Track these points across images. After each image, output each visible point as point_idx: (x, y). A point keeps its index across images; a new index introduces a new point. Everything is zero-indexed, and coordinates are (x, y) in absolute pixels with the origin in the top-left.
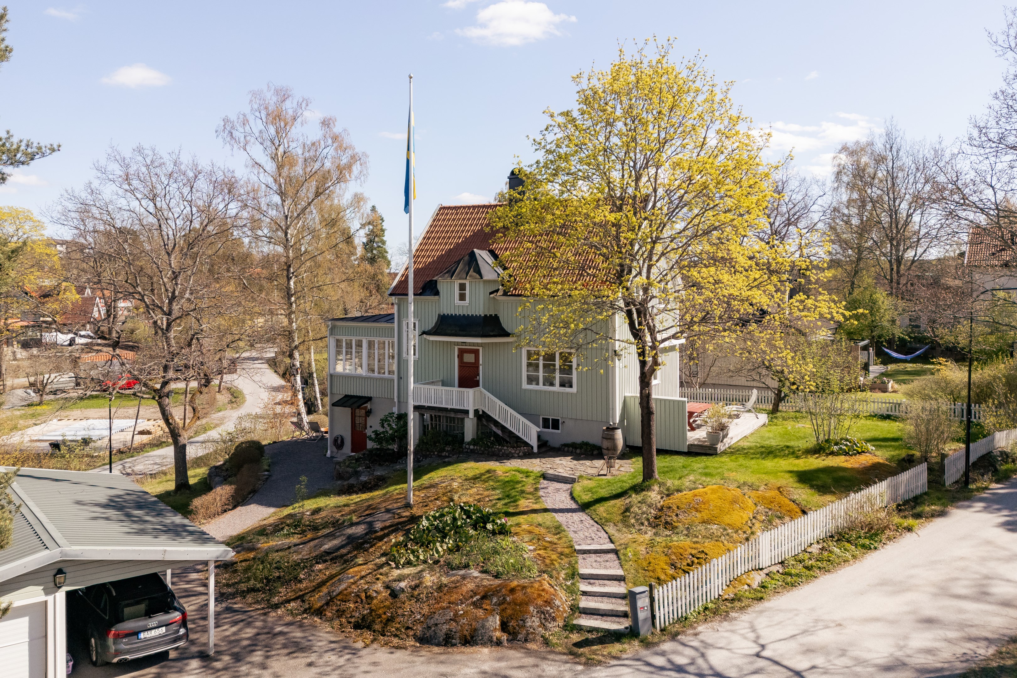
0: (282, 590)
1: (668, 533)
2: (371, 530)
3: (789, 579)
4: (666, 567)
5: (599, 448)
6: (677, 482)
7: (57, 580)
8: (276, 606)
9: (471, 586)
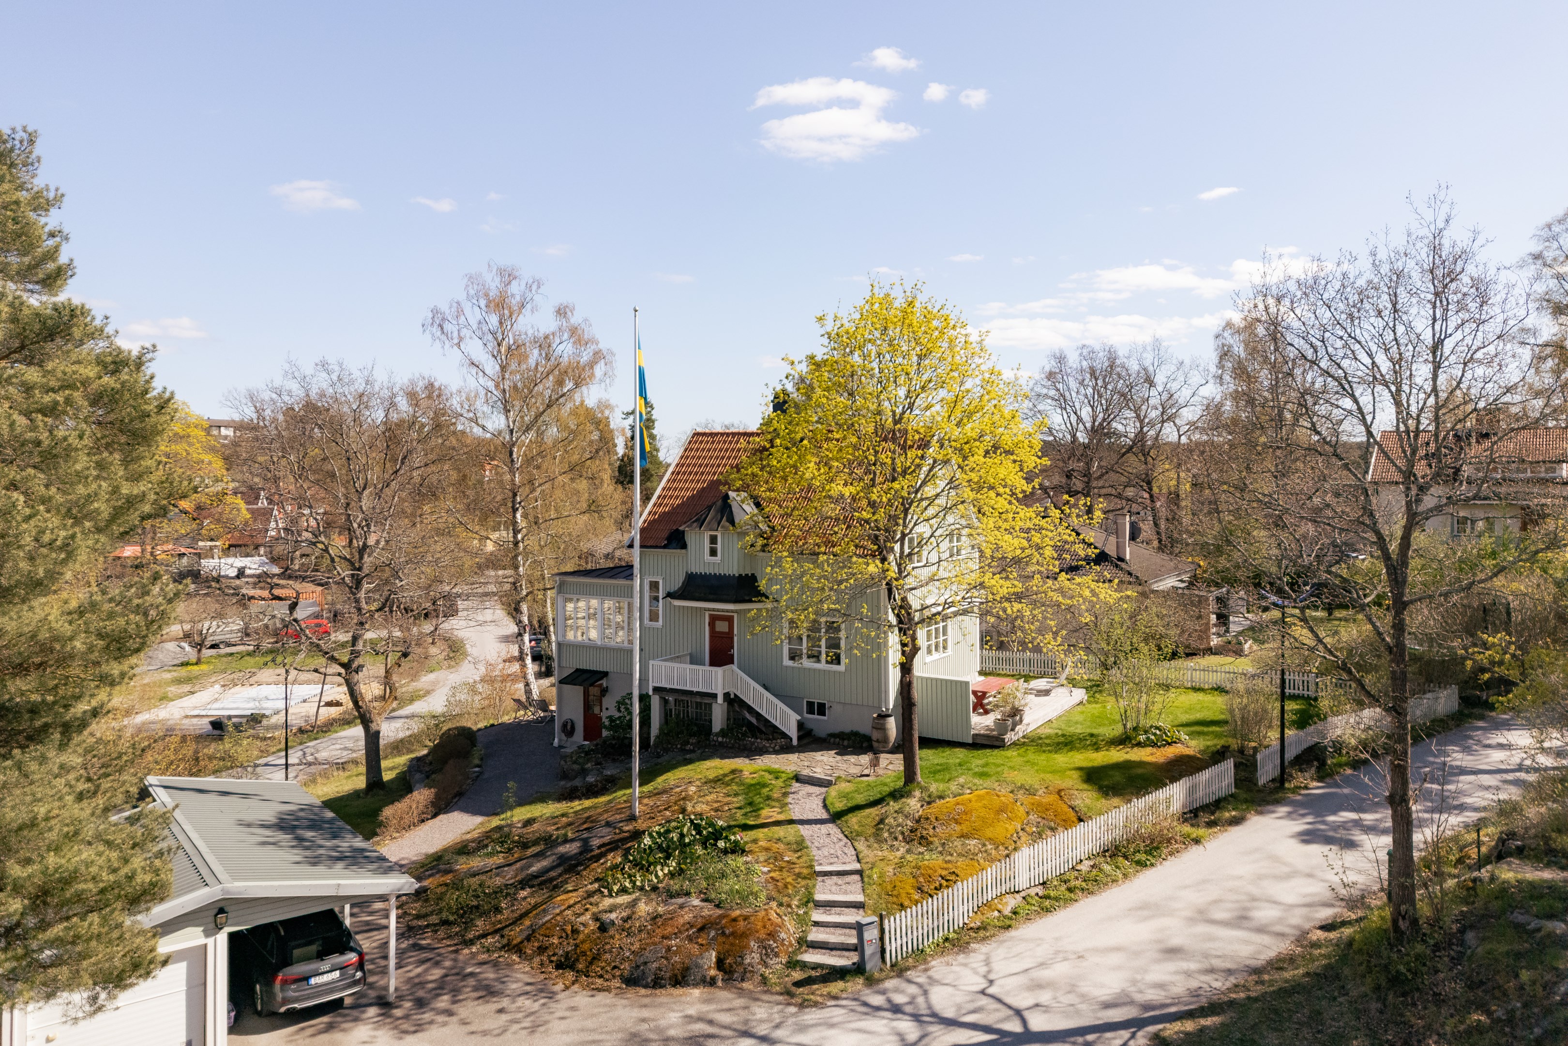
0: (479, 923)
1: (921, 849)
2: (586, 847)
3: (1047, 903)
4: (912, 891)
5: (868, 739)
6: (941, 786)
7: (218, 921)
8: (471, 942)
9: (688, 917)
